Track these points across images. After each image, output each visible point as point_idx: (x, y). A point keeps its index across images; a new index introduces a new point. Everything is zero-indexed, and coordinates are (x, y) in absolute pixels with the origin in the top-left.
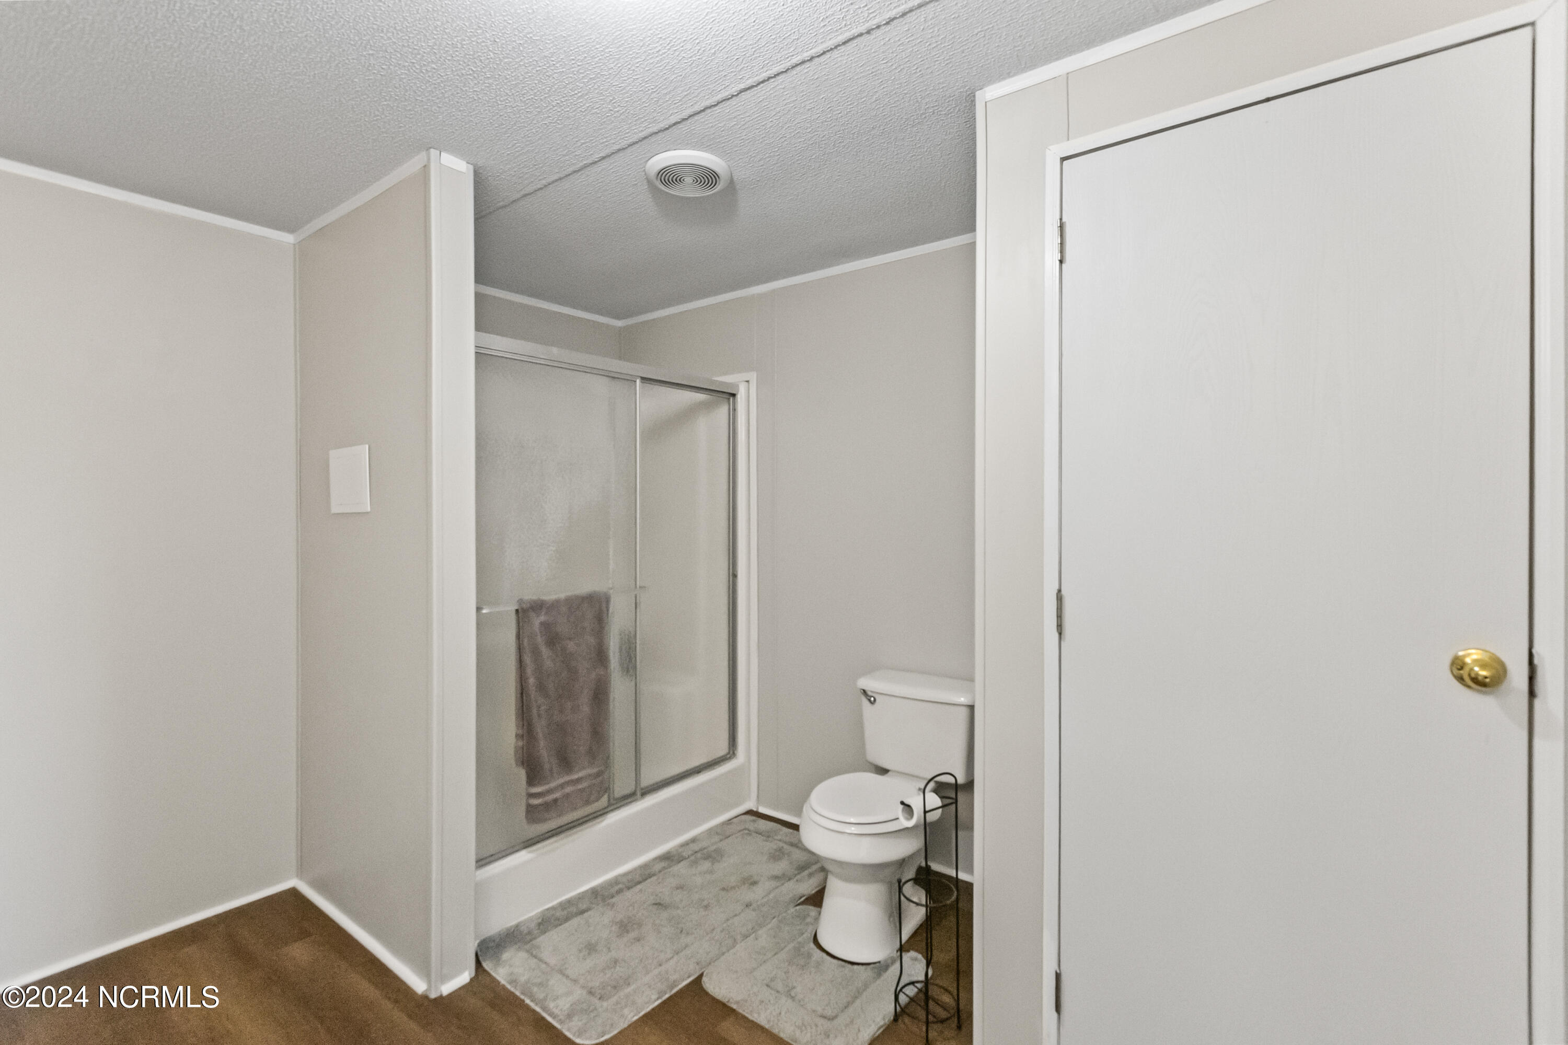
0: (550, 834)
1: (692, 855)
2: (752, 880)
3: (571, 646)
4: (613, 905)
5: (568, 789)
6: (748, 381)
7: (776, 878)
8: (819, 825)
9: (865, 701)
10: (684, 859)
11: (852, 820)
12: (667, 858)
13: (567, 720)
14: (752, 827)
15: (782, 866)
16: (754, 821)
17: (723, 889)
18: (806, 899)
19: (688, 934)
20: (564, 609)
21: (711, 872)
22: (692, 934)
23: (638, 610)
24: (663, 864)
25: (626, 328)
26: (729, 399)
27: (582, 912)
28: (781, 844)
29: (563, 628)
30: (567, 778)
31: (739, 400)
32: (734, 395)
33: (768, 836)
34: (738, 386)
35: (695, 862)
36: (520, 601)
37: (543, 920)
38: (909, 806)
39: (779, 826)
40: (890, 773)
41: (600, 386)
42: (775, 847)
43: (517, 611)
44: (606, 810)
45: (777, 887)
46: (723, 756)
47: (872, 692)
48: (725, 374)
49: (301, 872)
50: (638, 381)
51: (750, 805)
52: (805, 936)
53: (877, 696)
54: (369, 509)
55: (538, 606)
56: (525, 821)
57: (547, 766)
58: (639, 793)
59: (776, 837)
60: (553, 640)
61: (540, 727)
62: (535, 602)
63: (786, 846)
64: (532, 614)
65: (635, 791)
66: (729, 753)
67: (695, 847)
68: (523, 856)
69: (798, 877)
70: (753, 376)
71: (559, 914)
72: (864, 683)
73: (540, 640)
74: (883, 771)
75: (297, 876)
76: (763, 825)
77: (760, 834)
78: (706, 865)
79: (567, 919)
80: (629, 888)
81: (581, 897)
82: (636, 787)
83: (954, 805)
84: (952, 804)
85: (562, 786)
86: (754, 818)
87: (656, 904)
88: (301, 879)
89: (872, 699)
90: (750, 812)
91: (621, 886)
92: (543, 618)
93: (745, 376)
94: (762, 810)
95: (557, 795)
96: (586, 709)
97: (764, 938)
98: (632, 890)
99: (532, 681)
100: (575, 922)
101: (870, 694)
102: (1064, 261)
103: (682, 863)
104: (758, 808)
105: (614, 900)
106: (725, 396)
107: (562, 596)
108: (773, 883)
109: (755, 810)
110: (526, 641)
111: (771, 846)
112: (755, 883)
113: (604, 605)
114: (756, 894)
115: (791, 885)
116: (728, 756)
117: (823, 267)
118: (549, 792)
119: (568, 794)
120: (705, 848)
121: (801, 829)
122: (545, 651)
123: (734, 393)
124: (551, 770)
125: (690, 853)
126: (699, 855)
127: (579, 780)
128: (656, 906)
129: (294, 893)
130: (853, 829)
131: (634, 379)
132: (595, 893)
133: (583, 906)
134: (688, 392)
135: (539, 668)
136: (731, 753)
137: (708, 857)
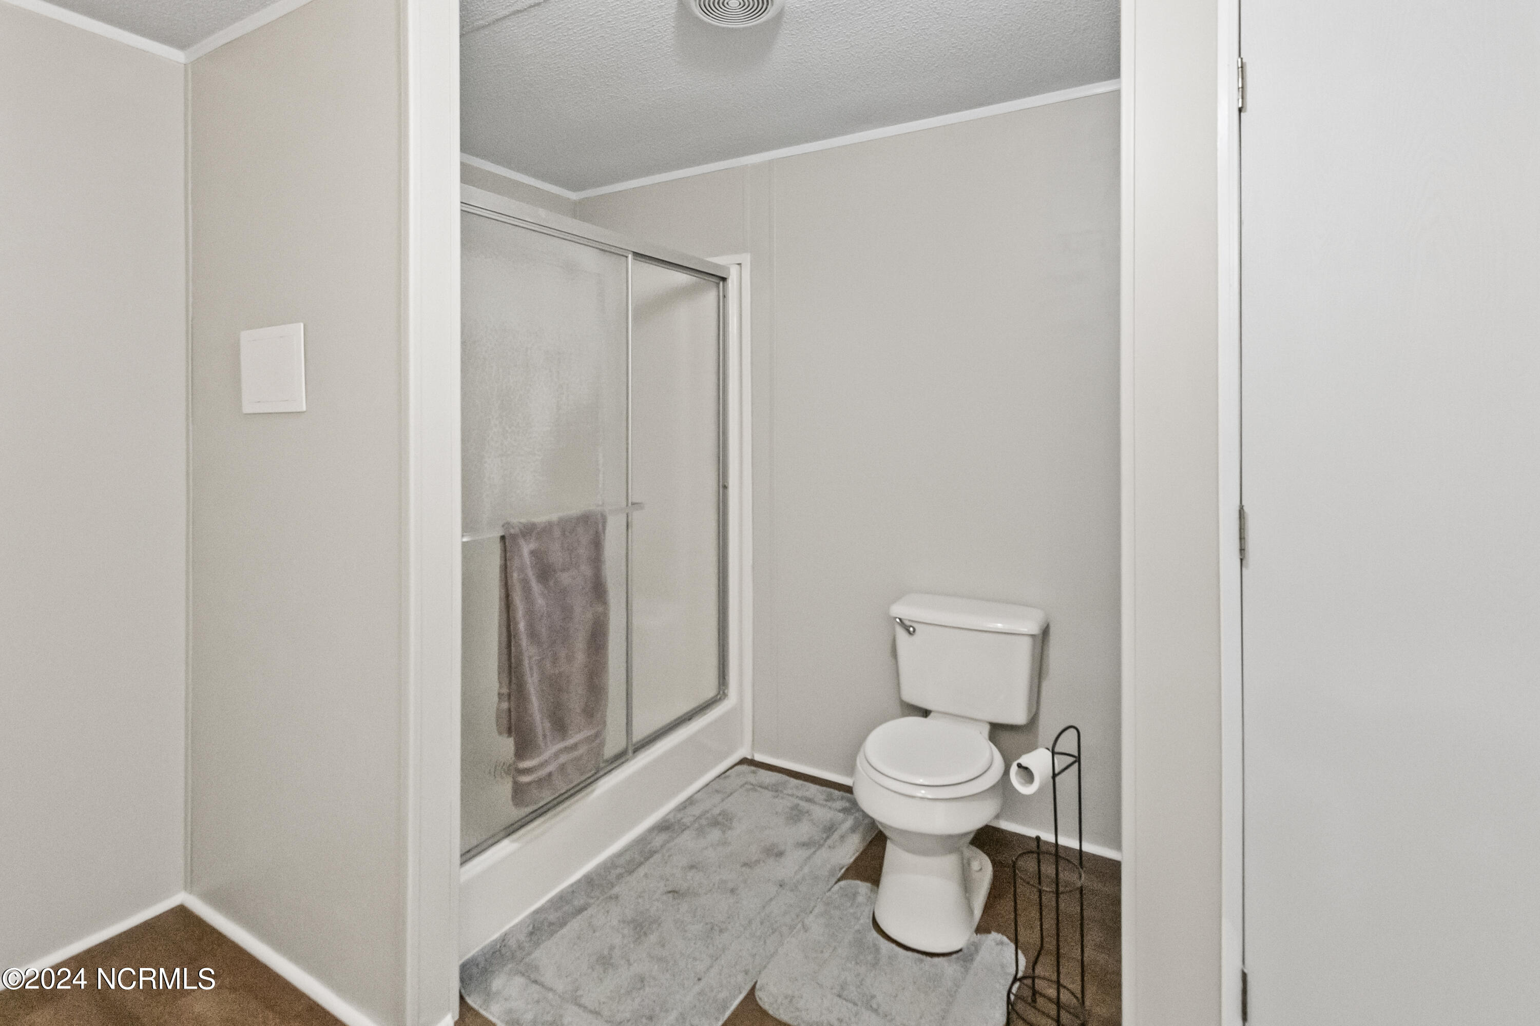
0: (534, 815)
1: (695, 821)
2: (776, 850)
3: (565, 578)
4: (617, 897)
5: (563, 759)
6: (739, 264)
7: (804, 845)
8: (883, 786)
9: (901, 633)
10: (685, 828)
11: (921, 781)
12: (664, 827)
13: (560, 674)
14: (752, 779)
15: (804, 830)
16: (754, 772)
17: (745, 865)
18: (847, 869)
19: (721, 931)
20: (557, 533)
21: (725, 843)
22: (727, 929)
23: (630, 530)
24: (663, 837)
25: (581, 202)
26: (718, 284)
27: (581, 910)
28: (797, 801)
29: (557, 556)
30: (561, 745)
31: (730, 285)
32: (724, 279)
33: (775, 789)
34: (728, 269)
35: (701, 832)
36: (507, 525)
37: (534, 927)
38: (1026, 768)
39: (785, 778)
40: (932, 714)
41: (588, 258)
42: (789, 804)
43: (503, 538)
44: (595, 777)
45: (809, 858)
46: (713, 698)
47: (909, 620)
48: (716, 255)
49: (190, 884)
50: (630, 256)
51: (744, 752)
52: (862, 921)
53: (914, 625)
54: (304, 409)
55: (529, 531)
56: (511, 803)
57: (539, 730)
58: (630, 751)
59: (785, 792)
60: (545, 572)
61: (532, 682)
62: (525, 526)
63: (803, 804)
64: (522, 542)
65: (627, 748)
66: (719, 693)
67: (696, 811)
68: (506, 847)
69: (829, 842)
70: (746, 259)
71: (552, 917)
72: (900, 610)
73: (531, 574)
74: (925, 713)
75: (185, 889)
76: (764, 775)
77: (766, 788)
78: (715, 834)
79: (563, 924)
80: (631, 872)
81: (573, 890)
82: (627, 743)
83: (1077, 764)
84: (1074, 762)
85: (556, 755)
86: (753, 768)
87: (670, 892)
88: (191, 892)
89: (911, 629)
90: (744, 761)
91: (619, 871)
92: (533, 545)
93: (738, 258)
94: (759, 757)
95: (551, 768)
96: (580, 657)
97: (816, 926)
98: (635, 875)
99: (522, 626)
100: (575, 924)
101: (908, 623)
102: (1243, 109)
103: (687, 832)
104: (753, 756)
105: (616, 890)
106: (714, 279)
107: (554, 517)
108: (803, 853)
109: (749, 757)
110: (515, 575)
111: (784, 804)
112: (780, 854)
113: (600, 526)
114: (788, 868)
115: (823, 853)
116: (718, 697)
117: (844, 133)
118: (542, 765)
119: (563, 765)
120: (707, 812)
121: (855, 791)
122: (536, 587)
123: (725, 277)
124: (545, 736)
125: (692, 819)
126: (704, 822)
127: (574, 747)
128: (670, 895)
129: (182, 912)
130: (923, 792)
131: (625, 254)
132: (589, 881)
133: (578, 902)
134: (679, 274)
135: (530, 612)
136: (721, 692)
137: (715, 823)
